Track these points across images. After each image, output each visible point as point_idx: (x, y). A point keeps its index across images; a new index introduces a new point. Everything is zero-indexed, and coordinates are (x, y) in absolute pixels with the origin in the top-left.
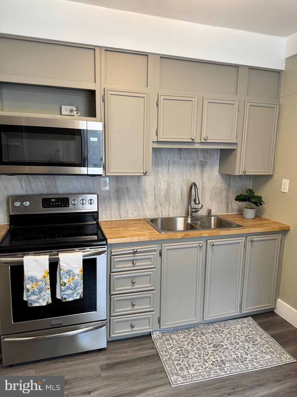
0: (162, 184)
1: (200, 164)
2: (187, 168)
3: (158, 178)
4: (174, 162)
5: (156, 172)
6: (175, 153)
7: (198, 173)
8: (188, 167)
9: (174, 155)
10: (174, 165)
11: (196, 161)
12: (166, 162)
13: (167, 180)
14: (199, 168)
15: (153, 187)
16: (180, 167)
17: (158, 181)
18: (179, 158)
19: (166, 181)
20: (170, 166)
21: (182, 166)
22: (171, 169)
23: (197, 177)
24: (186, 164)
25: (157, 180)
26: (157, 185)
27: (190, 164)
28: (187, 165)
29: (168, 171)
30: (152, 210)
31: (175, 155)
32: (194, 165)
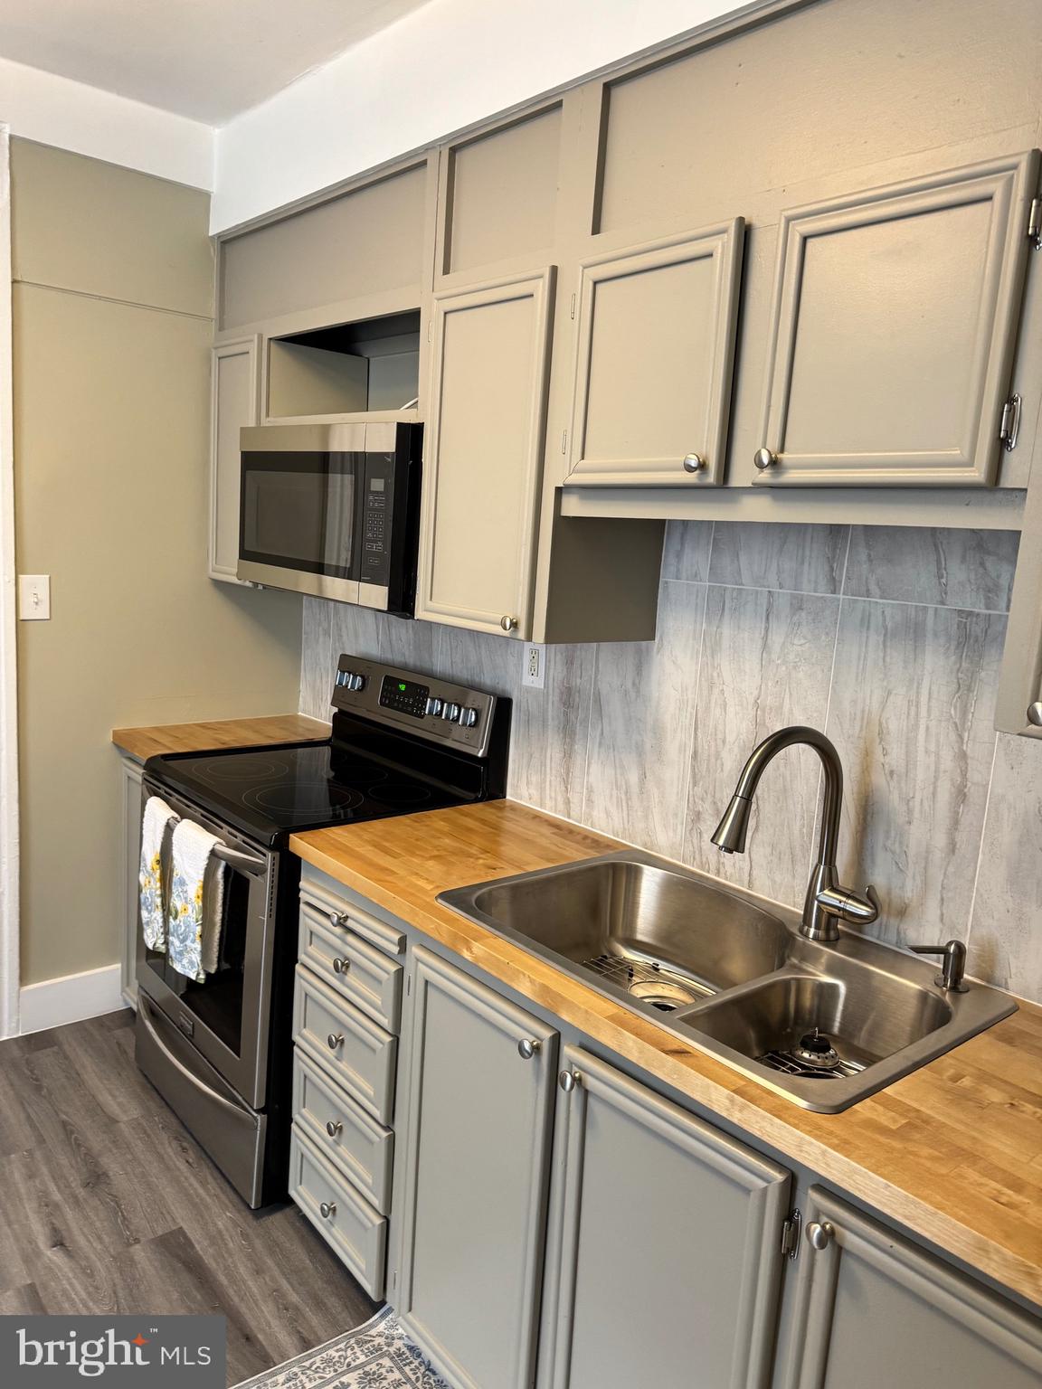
0: (731, 710)
1: (954, 630)
2: (866, 646)
3: (715, 674)
4: (798, 605)
5: (708, 644)
6: (807, 553)
7: (934, 688)
8: (875, 639)
9: (803, 563)
10: (795, 618)
11: (925, 608)
12: (756, 598)
13: (756, 693)
14: (947, 658)
15: (691, 714)
16: (827, 634)
17: (716, 691)
18: (823, 582)
19: (753, 701)
20: (773, 625)
21: (842, 629)
22: (777, 639)
23: (929, 711)
24: (865, 622)
25: (711, 687)
26: (707, 709)
27: (889, 625)
28: (868, 628)
29: (765, 646)
30: (679, 827)
31: (806, 565)
32: (912, 632)
